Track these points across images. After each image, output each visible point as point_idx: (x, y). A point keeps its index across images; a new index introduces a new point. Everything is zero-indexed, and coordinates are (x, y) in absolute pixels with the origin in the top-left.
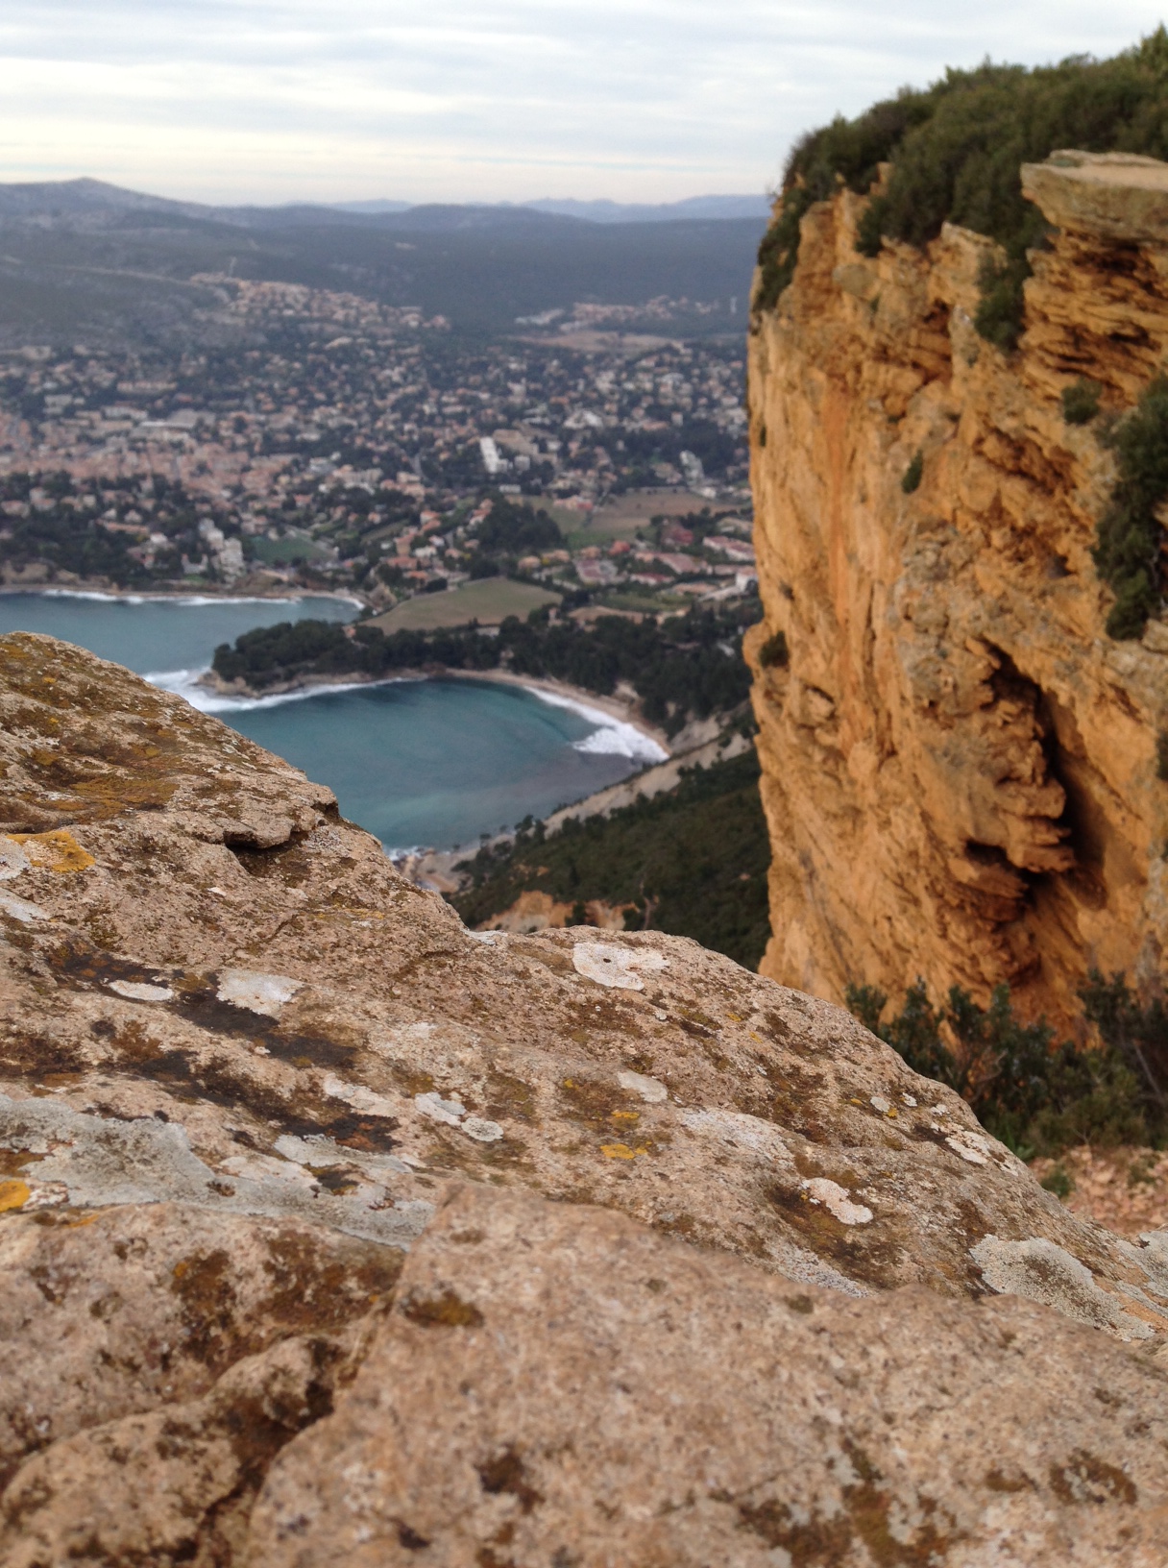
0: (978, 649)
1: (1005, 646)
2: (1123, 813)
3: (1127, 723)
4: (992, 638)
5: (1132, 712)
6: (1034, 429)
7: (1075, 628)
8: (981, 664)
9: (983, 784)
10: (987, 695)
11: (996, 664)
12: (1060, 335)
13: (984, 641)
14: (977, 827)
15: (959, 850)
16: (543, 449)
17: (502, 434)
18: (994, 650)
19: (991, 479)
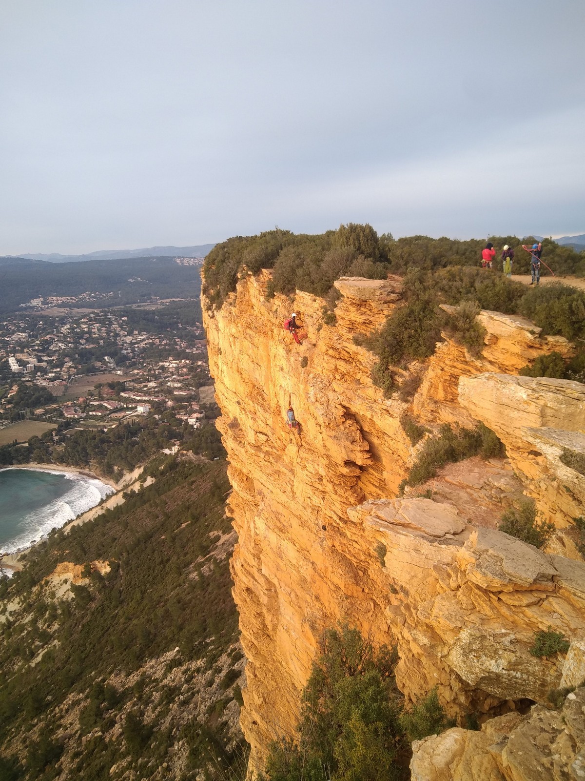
0: (340, 407)
1: (348, 405)
2: (394, 441)
3: (391, 419)
4: (344, 403)
5: (391, 416)
6: (346, 347)
7: (368, 398)
8: (341, 411)
9: (348, 443)
10: (343, 420)
11: (345, 411)
12: (348, 323)
13: (341, 405)
14: (348, 457)
15: (343, 465)
16: (40, 360)
17: (19, 356)
18: (344, 407)
19: (333, 361)
